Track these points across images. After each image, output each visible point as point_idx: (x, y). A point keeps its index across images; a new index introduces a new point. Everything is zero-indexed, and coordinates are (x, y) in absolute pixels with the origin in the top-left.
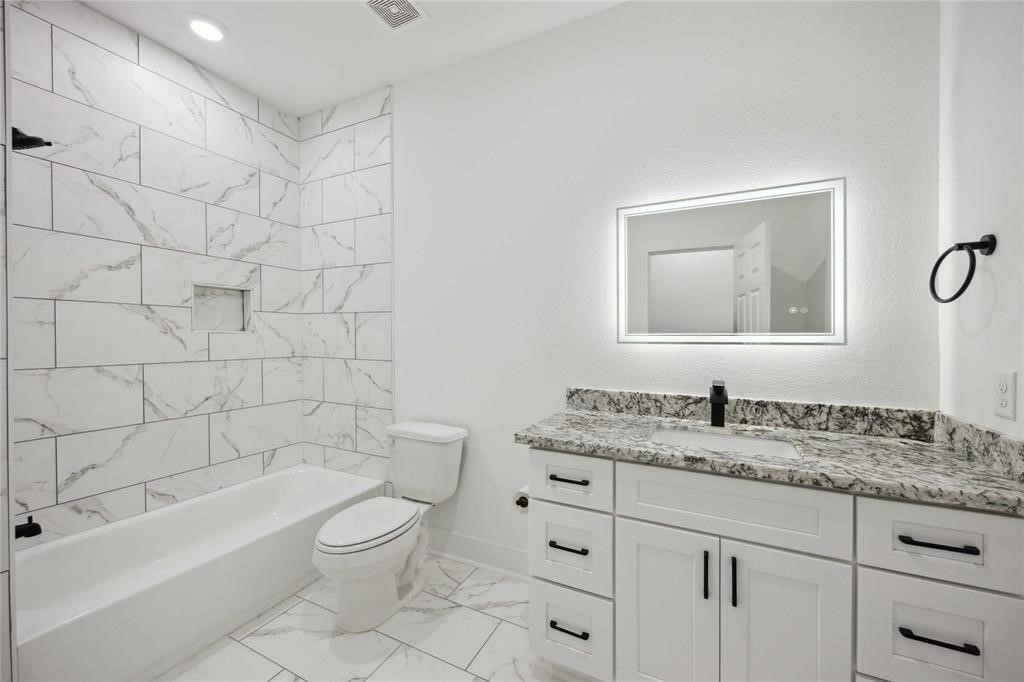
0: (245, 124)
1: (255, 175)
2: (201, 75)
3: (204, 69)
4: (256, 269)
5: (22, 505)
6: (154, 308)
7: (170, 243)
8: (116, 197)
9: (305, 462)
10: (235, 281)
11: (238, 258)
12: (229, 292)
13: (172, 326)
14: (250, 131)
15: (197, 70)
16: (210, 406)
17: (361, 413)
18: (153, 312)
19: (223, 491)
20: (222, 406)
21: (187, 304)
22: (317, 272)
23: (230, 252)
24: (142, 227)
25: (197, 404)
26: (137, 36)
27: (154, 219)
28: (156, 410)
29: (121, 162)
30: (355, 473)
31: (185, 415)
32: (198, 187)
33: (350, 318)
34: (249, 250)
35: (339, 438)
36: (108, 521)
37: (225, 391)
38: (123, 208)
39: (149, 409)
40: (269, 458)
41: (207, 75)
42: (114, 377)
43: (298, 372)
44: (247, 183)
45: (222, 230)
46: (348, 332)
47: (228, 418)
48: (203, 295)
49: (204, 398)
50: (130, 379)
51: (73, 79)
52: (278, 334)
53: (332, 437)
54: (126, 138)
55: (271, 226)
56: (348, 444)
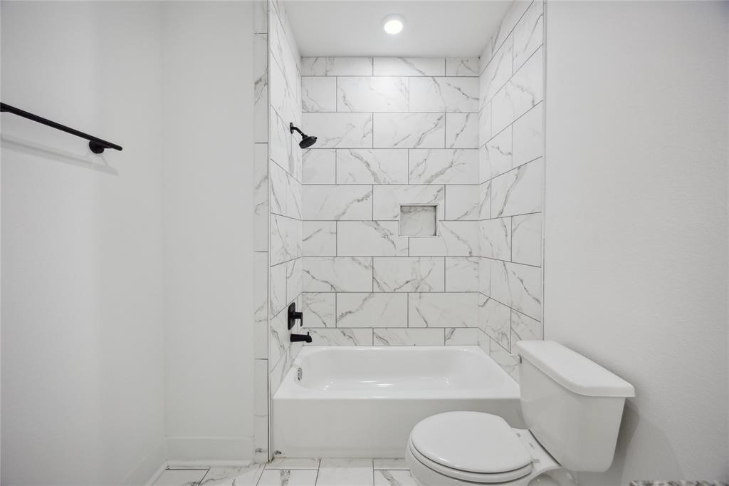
0: (436, 82)
1: (443, 117)
2: (407, 63)
3: (409, 57)
4: (441, 189)
5: (325, 324)
6: (378, 222)
7: (388, 180)
8: (361, 159)
9: (479, 345)
10: (427, 199)
11: (429, 183)
12: (425, 208)
13: (389, 234)
14: (439, 86)
15: (405, 61)
16: (408, 288)
17: (515, 317)
18: (378, 225)
19: (416, 348)
20: (417, 288)
21: (397, 219)
22: (487, 184)
23: (422, 180)
24: (374, 174)
25: (402, 284)
26: (372, 58)
27: (379, 167)
28: (379, 286)
29: (364, 138)
30: (509, 374)
31: (394, 292)
32: (404, 139)
33: (507, 221)
34: (437, 175)
35: (499, 334)
36: (356, 344)
37: (419, 278)
38: (364, 165)
39: (375, 284)
40: (449, 334)
41: (409, 60)
42: (360, 264)
43: (475, 269)
44: (436, 125)
45: (418, 165)
46: (506, 235)
47: (420, 297)
48: (410, 212)
49: (405, 282)
50: (367, 265)
51: (345, 100)
52: (458, 238)
53: (494, 331)
54: (366, 123)
55: (454, 153)
56: (504, 343)
